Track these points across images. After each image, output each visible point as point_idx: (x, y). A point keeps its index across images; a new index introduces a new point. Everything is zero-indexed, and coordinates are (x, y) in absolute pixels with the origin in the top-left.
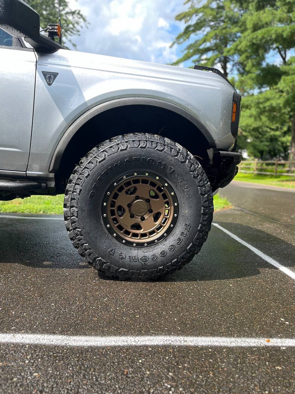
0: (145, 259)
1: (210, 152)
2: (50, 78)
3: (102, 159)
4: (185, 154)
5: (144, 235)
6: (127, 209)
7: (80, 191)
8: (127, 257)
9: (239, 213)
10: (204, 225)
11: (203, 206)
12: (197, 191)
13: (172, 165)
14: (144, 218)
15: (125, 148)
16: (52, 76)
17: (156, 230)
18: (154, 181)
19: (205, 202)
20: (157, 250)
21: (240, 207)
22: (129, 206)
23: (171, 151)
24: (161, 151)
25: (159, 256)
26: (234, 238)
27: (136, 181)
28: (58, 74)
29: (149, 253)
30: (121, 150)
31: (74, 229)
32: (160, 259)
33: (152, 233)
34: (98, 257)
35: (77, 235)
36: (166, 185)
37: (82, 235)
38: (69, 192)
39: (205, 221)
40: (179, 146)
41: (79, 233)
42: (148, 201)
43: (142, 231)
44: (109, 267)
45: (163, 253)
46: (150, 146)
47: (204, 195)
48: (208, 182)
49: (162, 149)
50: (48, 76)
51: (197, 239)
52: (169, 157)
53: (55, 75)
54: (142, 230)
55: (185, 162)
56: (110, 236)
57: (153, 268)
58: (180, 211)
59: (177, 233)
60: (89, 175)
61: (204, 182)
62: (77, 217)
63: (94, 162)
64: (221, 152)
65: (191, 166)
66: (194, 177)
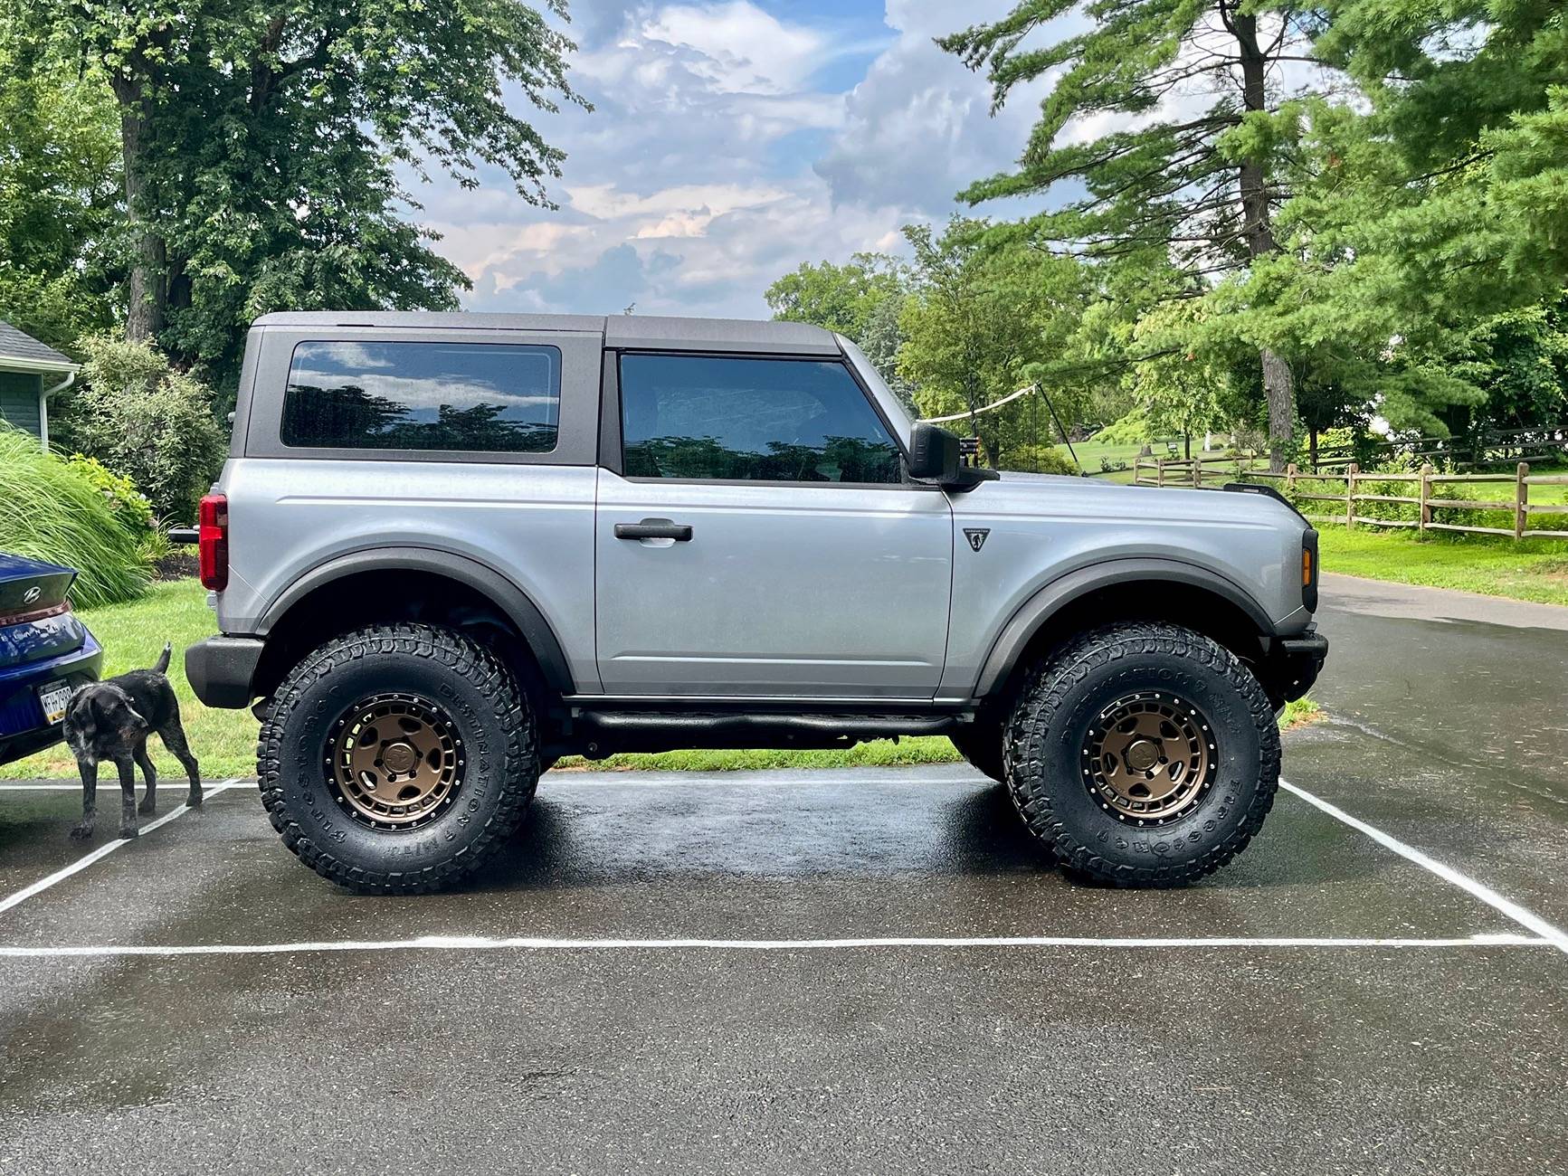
0: (1162, 848)
1: (1265, 642)
2: (977, 538)
3: (1082, 675)
4: (1224, 658)
5: (1154, 805)
6: (1120, 758)
7: (1046, 732)
8: (1131, 846)
9: (1342, 737)
10: (1266, 781)
11: (1263, 748)
12: (1251, 722)
13: (1203, 678)
14: (1152, 774)
15: (1120, 655)
16: (980, 536)
17: (1176, 795)
18: (1168, 706)
19: (1266, 739)
20: (1184, 831)
21: (1350, 717)
22: (1124, 752)
23: (1199, 654)
24: (1182, 655)
25: (1187, 842)
26: (1329, 812)
27: (1136, 707)
28: (989, 530)
29: (1168, 837)
30: (1114, 659)
31: (1037, 798)
32: (1189, 846)
33: (1169, 800)
34: (1080, 846)
35: (1042, 808)
36: (1193, 712)
37: (1050, 808)
38: (1026, 735)
39: (1266, 774)
40: (1211, 643)
41: (1045, 804)
42: (1158, 742)
43: (1150, 798)
44: (1100, 863)
45: (1193, 835)
46: (1163, 649)
47: (1262, 728)
48: (1267, 703)
49: (1183, 651)
50: (973, 535)
51: (1256, 807)
52: (1197, 665)
53: (985, 533)
54: (1151, 796)
55: (1225, 671)
56: (1097, 808)
57: (1179, 863)
58: (1221, 760)
59: (1217, 799)
60: (1060, 703)
61: (1261, 704)
62: (1041, 776)
63: (1069, 682)
64: (1287, 644)
65: (1236, 678)
66: (1244, 697)
